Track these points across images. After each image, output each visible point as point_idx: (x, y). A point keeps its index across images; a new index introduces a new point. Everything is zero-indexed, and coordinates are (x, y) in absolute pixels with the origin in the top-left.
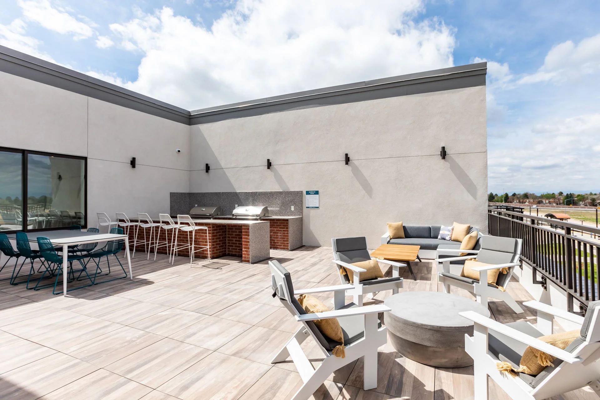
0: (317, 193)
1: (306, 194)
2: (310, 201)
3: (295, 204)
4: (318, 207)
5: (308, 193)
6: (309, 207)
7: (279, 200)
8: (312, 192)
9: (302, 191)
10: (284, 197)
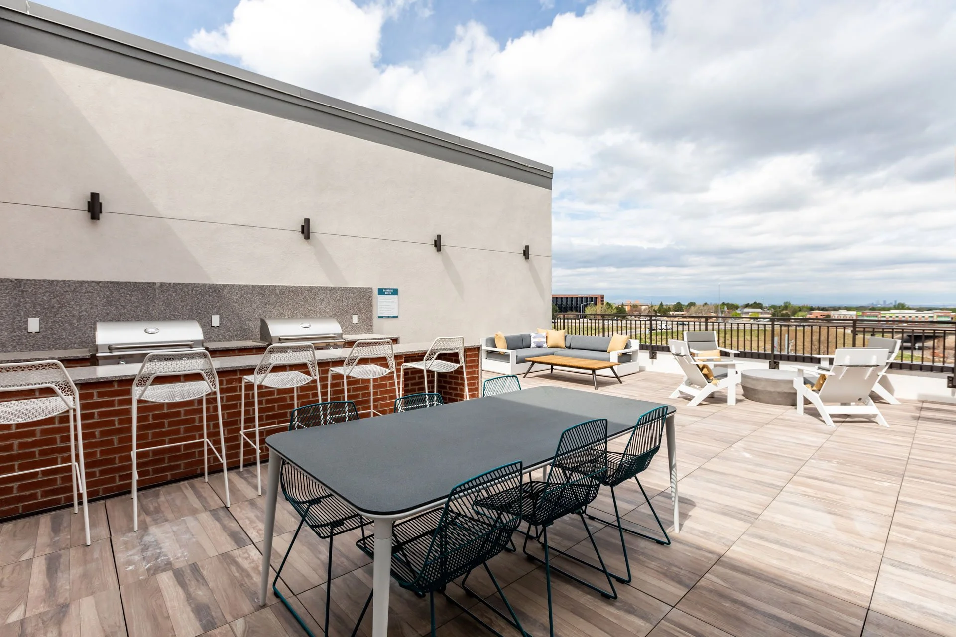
0: (395, 292)
1: (378, 294)
2: (383, 305)
3: (359, 312)
4: (397, 316)
5: (381, 292)
6: (382, 317)
7: (329, 304)
8: (388, 290)
9: (372, 289)
10: (338, 298)
